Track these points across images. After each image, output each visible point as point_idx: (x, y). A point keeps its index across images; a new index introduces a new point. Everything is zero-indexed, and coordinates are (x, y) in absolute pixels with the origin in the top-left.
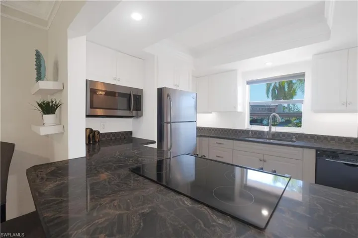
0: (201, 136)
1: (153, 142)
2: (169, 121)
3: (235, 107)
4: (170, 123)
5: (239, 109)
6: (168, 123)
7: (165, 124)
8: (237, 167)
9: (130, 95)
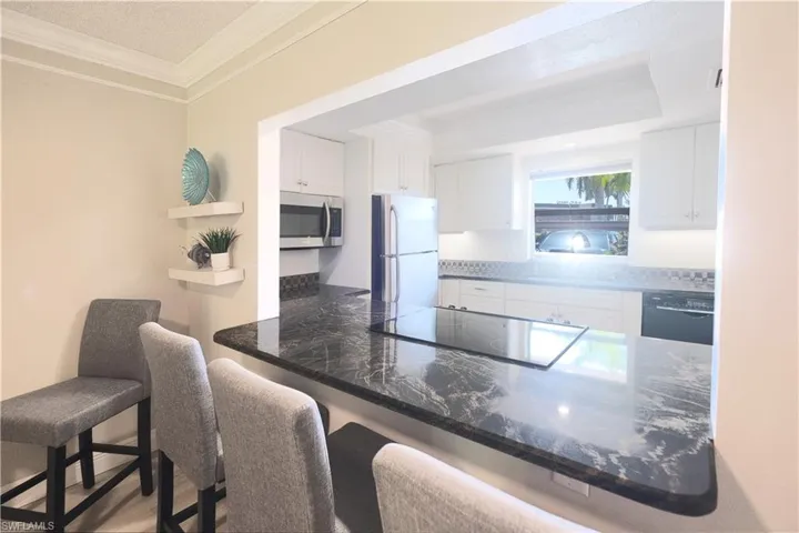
0: (445, 277)
1: (365, 292)
2: (393, 252)
3: (509, 223)
4: (396, 256)
5: (516, 226)
6: (391, 257)
7: (387, 260)
8: (512, 321)
9: (324, 208)
